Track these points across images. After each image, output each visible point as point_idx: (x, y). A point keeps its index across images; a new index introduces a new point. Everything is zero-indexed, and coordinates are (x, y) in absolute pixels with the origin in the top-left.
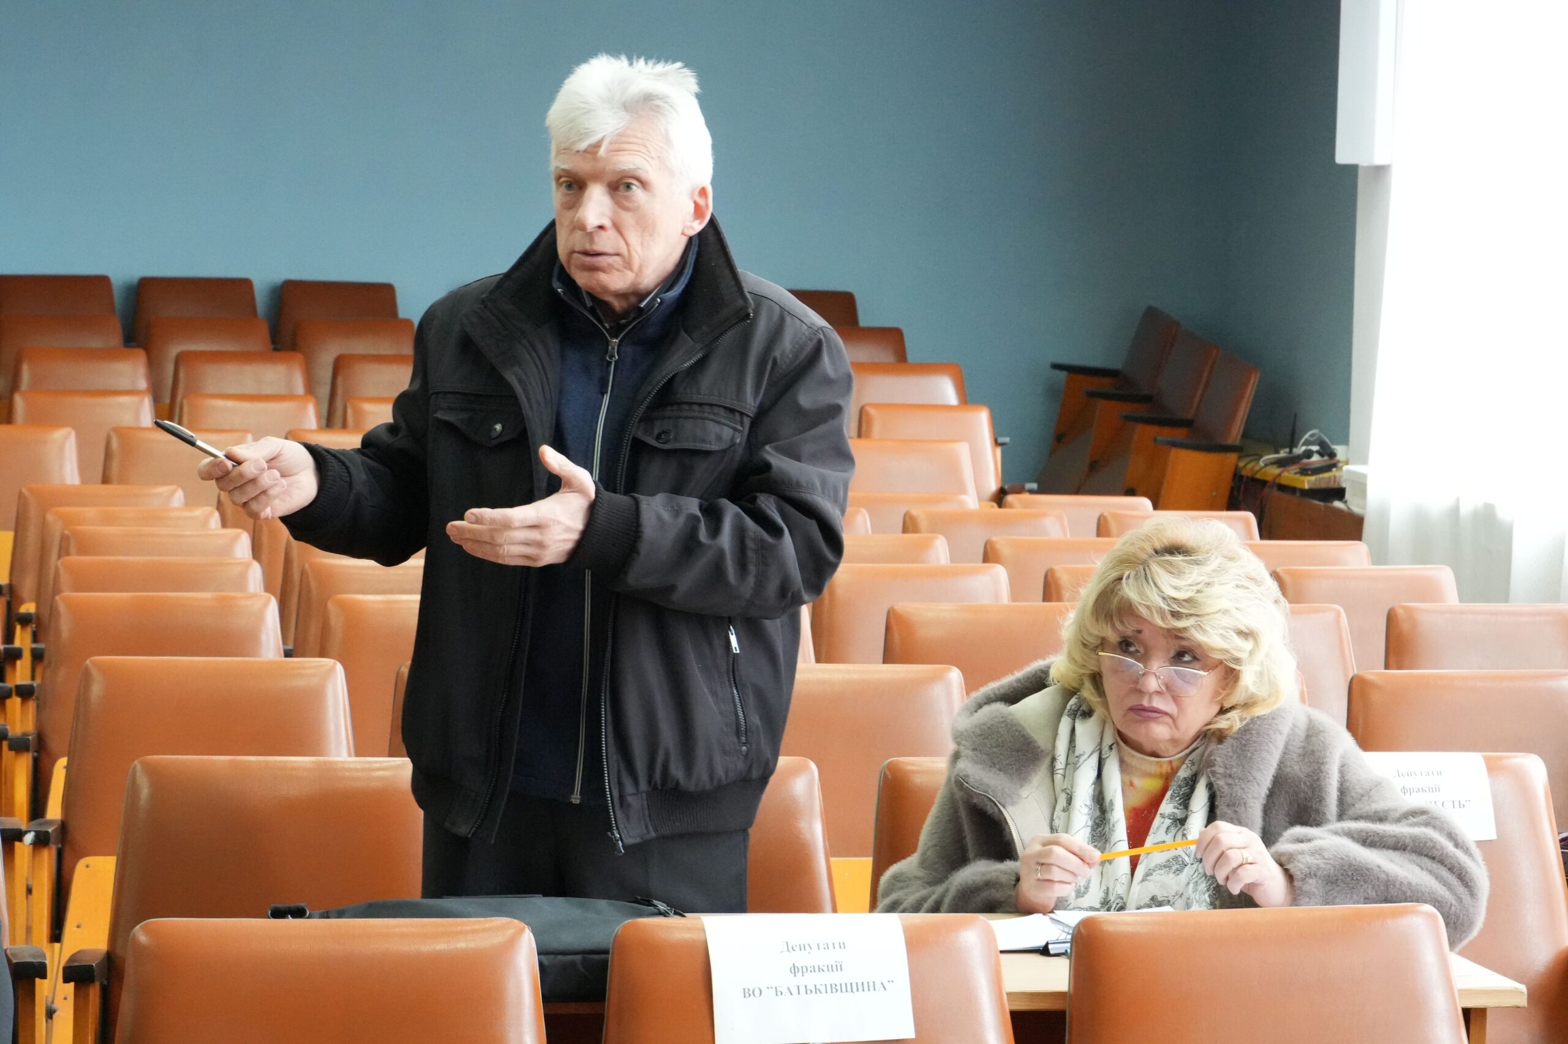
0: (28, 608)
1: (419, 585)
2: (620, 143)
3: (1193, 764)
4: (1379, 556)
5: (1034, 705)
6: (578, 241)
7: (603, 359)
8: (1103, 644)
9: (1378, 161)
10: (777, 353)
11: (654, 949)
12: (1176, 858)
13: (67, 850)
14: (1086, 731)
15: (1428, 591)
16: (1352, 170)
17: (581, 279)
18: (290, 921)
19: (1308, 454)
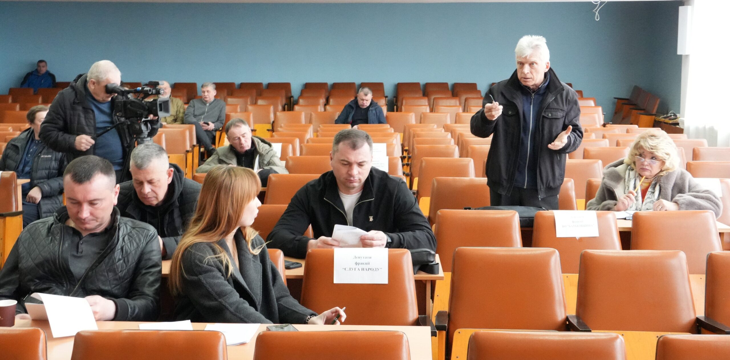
0: (406, 148)
1: (490, 143)
2: (531, 56)
3: (655, 180)
4: (689, 137)
5: (620, 168)
6: (523, 76)
7: (531, 98)
8: (636, 155)
9: (687, 54)
10: (569, 98)
11: (543, 217)
12: (652, 200)
13: (418, 196)
14: (632, 173)
15: (701, 144)
16: (681, 56)
17: (524, 83)
18: (468, 210)
19: (671, 116)
